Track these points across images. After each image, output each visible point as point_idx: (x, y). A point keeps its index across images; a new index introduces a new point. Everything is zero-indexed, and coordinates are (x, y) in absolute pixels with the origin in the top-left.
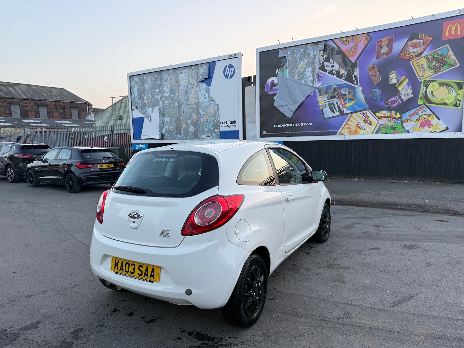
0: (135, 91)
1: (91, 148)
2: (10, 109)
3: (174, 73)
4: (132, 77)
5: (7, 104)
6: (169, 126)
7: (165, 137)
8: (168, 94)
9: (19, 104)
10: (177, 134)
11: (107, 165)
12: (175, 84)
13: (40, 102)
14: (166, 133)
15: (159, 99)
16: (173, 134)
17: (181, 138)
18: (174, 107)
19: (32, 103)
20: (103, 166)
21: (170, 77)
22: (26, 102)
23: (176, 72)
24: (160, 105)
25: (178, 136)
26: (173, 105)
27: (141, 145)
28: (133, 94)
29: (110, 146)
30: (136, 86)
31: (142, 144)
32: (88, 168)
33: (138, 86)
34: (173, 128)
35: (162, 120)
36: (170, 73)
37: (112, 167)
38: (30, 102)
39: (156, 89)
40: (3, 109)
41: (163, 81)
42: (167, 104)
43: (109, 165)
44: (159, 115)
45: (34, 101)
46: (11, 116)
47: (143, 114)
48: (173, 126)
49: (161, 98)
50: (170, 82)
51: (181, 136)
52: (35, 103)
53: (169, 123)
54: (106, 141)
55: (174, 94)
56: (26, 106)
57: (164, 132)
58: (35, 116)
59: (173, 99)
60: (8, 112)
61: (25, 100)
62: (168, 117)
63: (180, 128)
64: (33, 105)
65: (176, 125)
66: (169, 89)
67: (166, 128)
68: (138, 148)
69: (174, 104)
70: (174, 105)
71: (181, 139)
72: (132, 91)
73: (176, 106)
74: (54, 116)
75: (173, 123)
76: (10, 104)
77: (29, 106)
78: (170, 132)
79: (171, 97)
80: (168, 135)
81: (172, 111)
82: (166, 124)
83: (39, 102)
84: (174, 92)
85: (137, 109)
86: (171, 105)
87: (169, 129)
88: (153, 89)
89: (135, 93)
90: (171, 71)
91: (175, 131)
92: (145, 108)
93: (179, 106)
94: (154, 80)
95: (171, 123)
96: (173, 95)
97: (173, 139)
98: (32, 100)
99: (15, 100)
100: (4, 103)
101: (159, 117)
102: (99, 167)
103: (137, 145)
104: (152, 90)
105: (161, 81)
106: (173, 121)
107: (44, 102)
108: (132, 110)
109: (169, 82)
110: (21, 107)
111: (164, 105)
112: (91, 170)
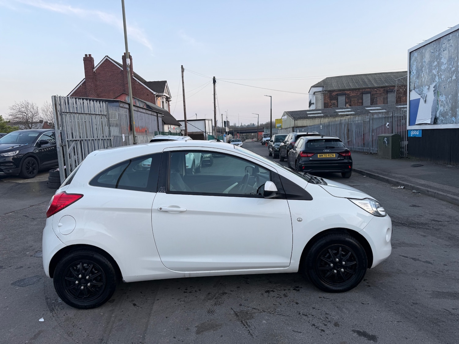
0: (414, 69)
1: (321, 138)
2: (362, 99)
3: (454, 37)
4: (412, 53)
5: (360, 94)
6: (444, 107)
7: (439, 121)
8: (446, 66)
9: (370, 93)
10: (452, 116)
11: (327, 154)
12: (454, 51)
13: (390, 89)
14: (440, 116)
15: (436, 74)
16: (447, 117)
17: (456, 121)
18: (450, 82)
19: (382, 90)
20: (324, 155)
21: (449, 44)
22: (377, 90)
23: (456, 35)
24: (436, 81)
25: (453, 119)
26: (450, 79)
27: (415, 132)
28: (412, 73)
29: (391, 133)
30: (415, 63)
31: (416, 130)
32: (308, 157)
33: (417, 63)
34: (448, 108)
35: (437, 100)
36: (450, 38)
37: (333, 157)
38: (381, 89)
39: (434, 62)
40: (356, 99)
41: (441, 51)
42: (443, 79)
43: (330, 155)
44: (434, 94)
45: (384, 88)
46: (362, 105)
47: (419, 94)
48: (448, 106)
49: (438, 72)
50: (449, 50)
51: (456, 119)
52: (384, 90)
53: (445, 102)
54: (388, 127)
55: (452, 64)
56: (376, 94)
57: (438, 115)
58: (384, 102)
59: (451, 71)
60: (360, 101)
61: (375, 88)
62: (443, 95)
63: (456, 108)
64: (382, 92)
65: (452, 105)
66: (447, 59)
67: (441, 110)
68: (413, 135)
69: (451, 77)
70: (452, 79)
71: (456, 123)
72: (411, 70)
73: (454, 80)
74: (402, 100)
75: (448, 102)
76: (362, 93)
77: (379, 93)
78: (444, 114)
79: (449, 69)
80: (442, 118)
81: (449, 87)
82: (441, 104)
83: (388, 89)
84: (453, 62)
85: (414, 89)
86: (448, 79)
87: (444, 110)
88: (431, 63)
89: (414, 71)
90: (451, 36)
91: (450, 112)
92: (421, 88)
93: (456, 79)
94: (432, 51)
95: (447, 102)
96: (451, 67)
97: (447, 124)
98: (382, 87)
99: (367, 90)
100: (358, 93)
101: (434, 96)
102: (319, 157)
103: (412, 132)
104: (429, 65)
105: (439, 52)
106: (448, 100)
107: (393, 87)
108: (410, 91)
109: (447, 50)
110: (372, 95)
111: (441, 80)
112: (311, 159)
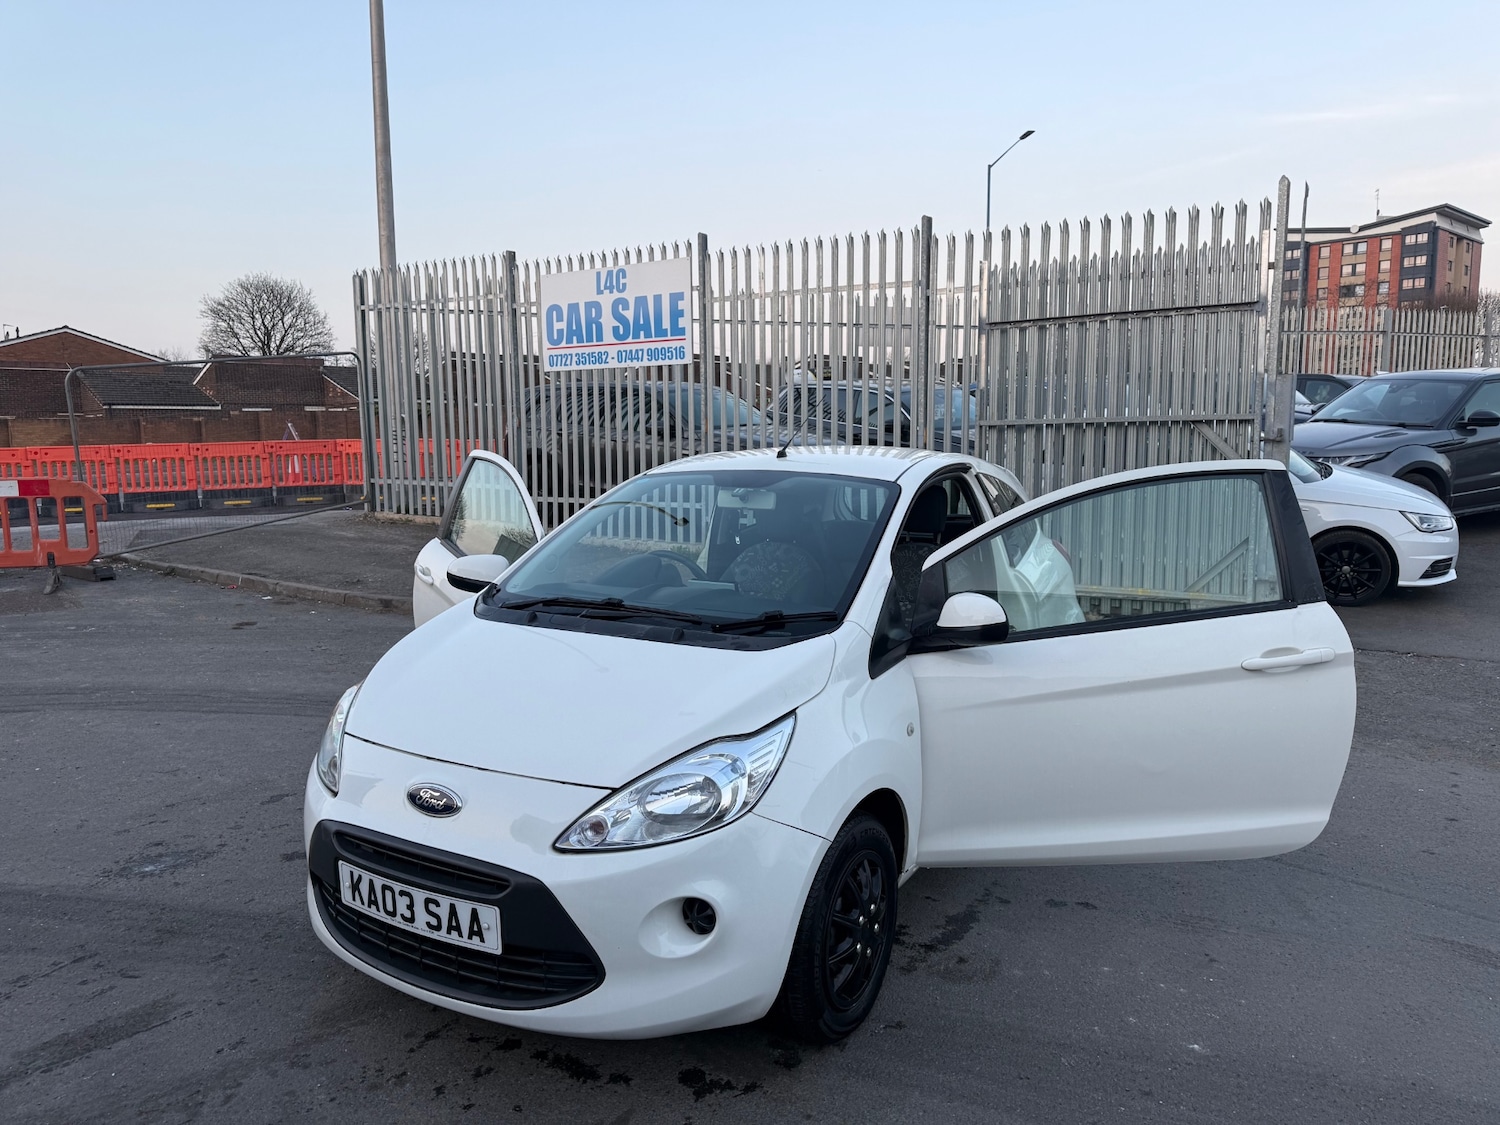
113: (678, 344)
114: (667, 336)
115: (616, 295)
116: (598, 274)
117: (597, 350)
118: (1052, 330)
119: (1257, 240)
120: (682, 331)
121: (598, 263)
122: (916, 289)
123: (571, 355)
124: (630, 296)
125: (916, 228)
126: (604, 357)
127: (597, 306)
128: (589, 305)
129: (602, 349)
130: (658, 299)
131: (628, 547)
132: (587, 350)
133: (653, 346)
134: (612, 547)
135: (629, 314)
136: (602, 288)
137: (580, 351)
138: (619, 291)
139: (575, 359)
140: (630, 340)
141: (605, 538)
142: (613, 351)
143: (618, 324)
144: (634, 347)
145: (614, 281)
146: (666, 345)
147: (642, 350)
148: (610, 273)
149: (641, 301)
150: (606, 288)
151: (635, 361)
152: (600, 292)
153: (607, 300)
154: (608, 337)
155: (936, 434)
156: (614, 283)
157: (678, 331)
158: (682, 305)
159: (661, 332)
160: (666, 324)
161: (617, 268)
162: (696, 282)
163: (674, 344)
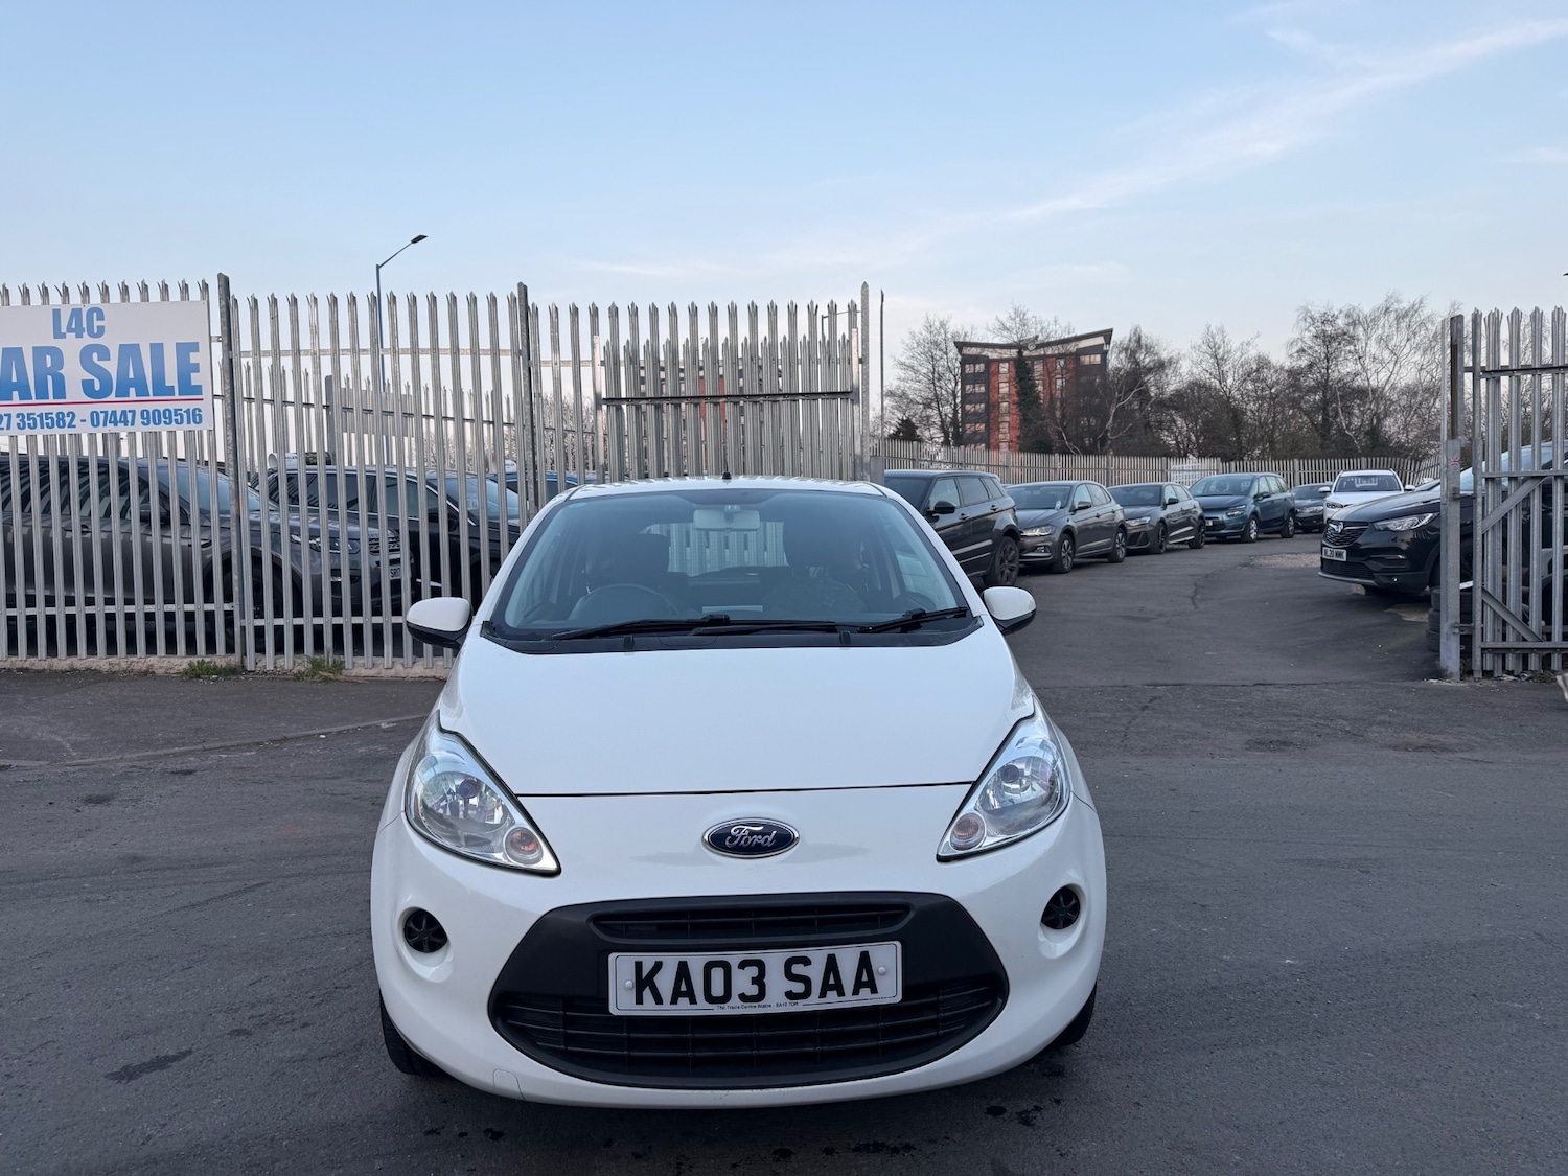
113: (192, 405)
114: (174, 395)
115: (87, 340)
116: (56, 313)
117: (55, 409)
118: (668, 408)
119: (847, 337)
120: (198, 390)
121: (55, 299)
122: (516, 359)
123: (9, 416)
124: (112, 341)
125: (512, 294)
126: (67, 420)
127: (57, 354)
128: (39, 352)
129: (65, 409)
130: (157, 350)
131: (116, 668)
132: (37, 410)
133: (150, 407)
134: (87, 669)
135: (111, 367)
136: (64, 330)
137: (25, 410)
138: (92, 335)
139: (15, 421)
140: (112, 397)
141: (73, 659)
142: (83, 412)
143: (90, 377)
144: (119, 408)
145: (86, 321)
146: (172, 406)
147: (133, 412)
148: (76, 313)
149: (129, 352)
150: (69, 330)
151: (121, 425)
152: (58, 335)
153: (71, 347)
154: (74, 391)
155: (490, 523)
156: (84, 325)
157: (189, 389)
158: (194, 358)
159: (162, 389)
160: (171, 379)
161: (88, 307)
162: (216, 330)
163: (184, 406)
